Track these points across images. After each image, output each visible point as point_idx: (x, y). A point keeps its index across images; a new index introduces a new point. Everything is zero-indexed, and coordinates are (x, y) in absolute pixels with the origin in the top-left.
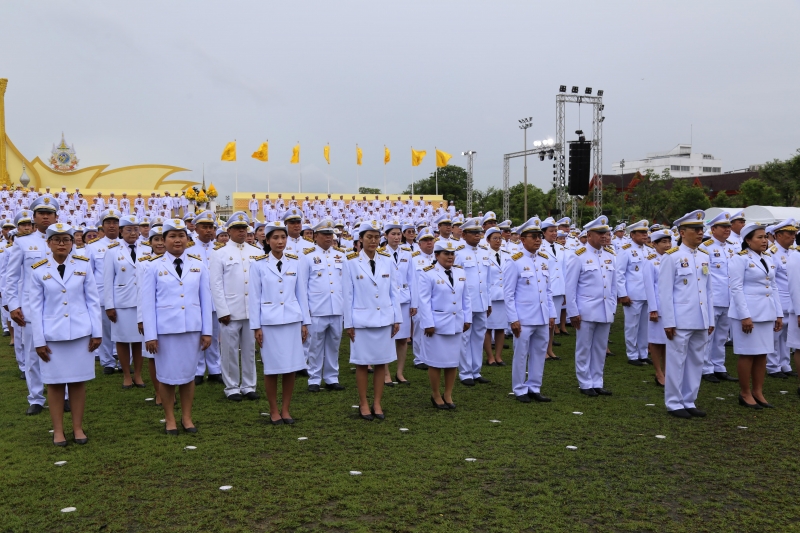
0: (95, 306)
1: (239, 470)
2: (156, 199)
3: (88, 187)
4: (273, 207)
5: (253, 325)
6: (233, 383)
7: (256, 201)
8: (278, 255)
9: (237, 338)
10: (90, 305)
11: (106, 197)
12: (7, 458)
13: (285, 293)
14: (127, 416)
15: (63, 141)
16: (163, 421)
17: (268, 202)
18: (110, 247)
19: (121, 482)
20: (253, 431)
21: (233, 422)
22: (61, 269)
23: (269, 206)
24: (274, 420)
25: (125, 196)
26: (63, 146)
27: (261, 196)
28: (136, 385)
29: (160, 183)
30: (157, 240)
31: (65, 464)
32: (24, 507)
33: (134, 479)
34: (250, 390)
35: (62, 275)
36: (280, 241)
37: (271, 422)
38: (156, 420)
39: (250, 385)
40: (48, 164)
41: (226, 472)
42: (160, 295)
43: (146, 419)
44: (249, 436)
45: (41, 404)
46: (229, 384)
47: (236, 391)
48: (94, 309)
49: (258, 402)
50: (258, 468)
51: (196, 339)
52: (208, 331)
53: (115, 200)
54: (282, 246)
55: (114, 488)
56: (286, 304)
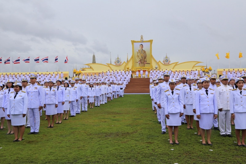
0: (182, 103)
1: (229, 160)
2: (192, 72)
3: (173, 69)
4: (231, 73)
5: (232, 112)
6: (223, 131)
7: (225, 71)
8: (240, 89)
9: (225, 116)
10: (180, 103)
11: (178, 71)
12: (158, 146)
13: (243, 102)
14: (190, 138)
15: (167, 56)
16: (201, 140)
17: (229, 72)
18: (184, 86)
19: (190, 158)
20: (231, 148)
21: (224, 144)
22: (173, 92)
23: (230, 73)
24: (239, 145)
25: (183, 71)
26: (166, 57)
27: (227, 70)
28: (191, 128)
29: (194, 67)
30: (199, 84)
31: (173, 150)
32: (164, 161)
33: (194, 157)
34: (229, 134)
35: (173, 94)
36: (241, 84)
37: (238, 145)
38: (199, 140)
39: (229, 132)
40: (162, 62)
41: (224, 160)
42: (201, 101)
43: (195, 139)
44: (231, 149)
45: (165, 131)
46: (222, 131)
47: (224, 133)
48: (181, 104)
49: (232, 138)
50: (236, 160)
51: (212, 115)
52: (216, 113)
53: (181, 72)
54: (242, 86)
55: (189, 159)
56: (244, 106)
